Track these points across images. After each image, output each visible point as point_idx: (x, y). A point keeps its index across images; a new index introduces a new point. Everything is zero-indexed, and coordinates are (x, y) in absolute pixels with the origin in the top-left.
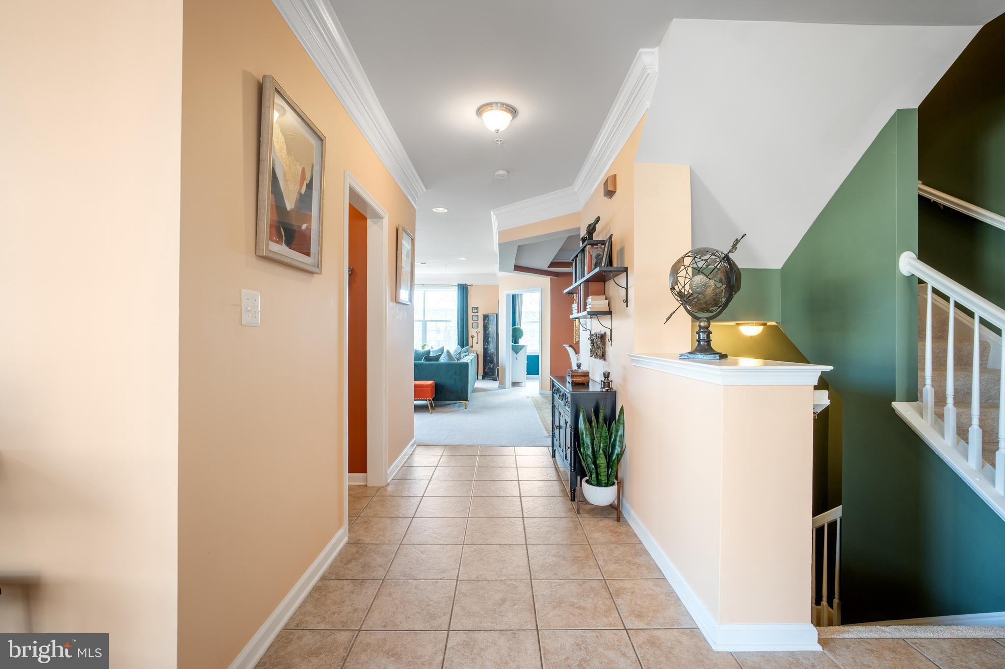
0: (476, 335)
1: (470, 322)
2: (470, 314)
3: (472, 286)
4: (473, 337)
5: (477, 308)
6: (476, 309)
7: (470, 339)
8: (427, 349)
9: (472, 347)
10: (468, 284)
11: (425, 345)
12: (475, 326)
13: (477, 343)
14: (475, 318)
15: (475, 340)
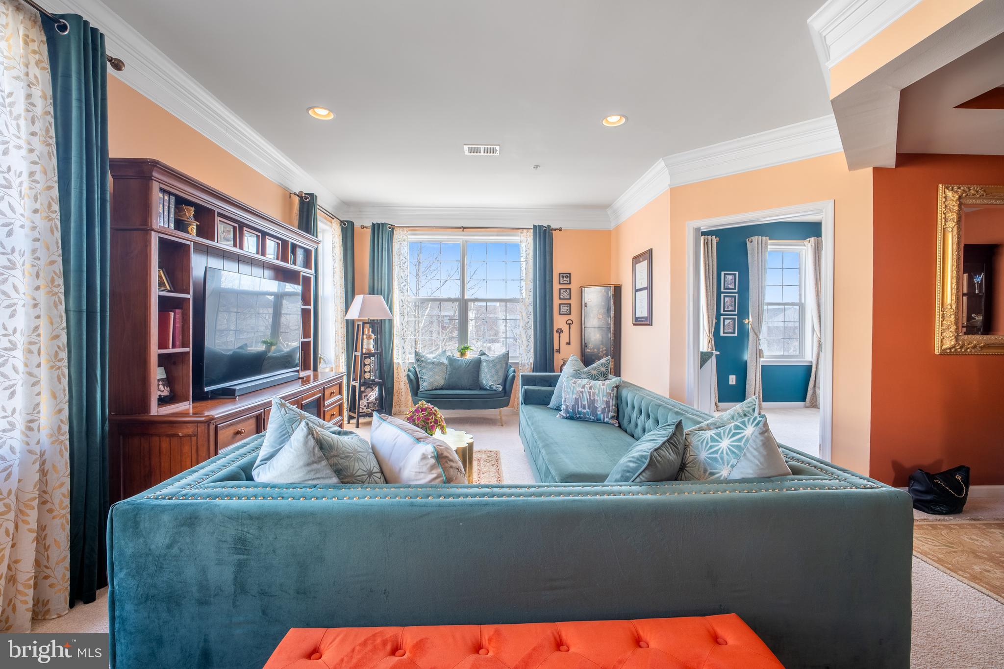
0: (565, 328)
1: (556, 302)
2: (556, 287)
3: (560, 230)
4: (560, 331)
5: (568, 275)
6: (567, 277)
7: (556, 335)
8: (470, 356)
9: (559, 351)
10: (553, 226)
11: (467, 348)
12: (564, 309)
13: (569, 344)
14: (565, 295)
15: (564, 337)
